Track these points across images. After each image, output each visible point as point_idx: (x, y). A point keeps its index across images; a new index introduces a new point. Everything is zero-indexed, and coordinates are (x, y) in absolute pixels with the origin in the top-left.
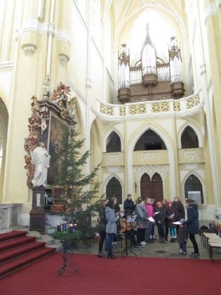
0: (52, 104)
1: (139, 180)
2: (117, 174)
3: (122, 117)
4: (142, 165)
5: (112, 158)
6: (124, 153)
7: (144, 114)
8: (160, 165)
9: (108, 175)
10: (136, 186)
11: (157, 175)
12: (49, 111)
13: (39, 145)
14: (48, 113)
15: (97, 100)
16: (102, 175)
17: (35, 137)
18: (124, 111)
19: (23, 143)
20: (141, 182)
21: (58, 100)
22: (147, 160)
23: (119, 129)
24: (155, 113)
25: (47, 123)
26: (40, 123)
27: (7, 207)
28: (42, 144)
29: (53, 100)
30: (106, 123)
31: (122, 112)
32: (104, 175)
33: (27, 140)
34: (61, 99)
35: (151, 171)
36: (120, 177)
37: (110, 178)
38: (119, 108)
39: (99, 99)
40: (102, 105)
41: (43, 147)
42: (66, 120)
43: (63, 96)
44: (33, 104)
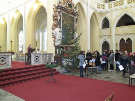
0: (62, 7)
1: (119, 42)
2: (107, 39)
3: (110, 9)
4: (120, 34)
5: (104, 31)
6: (111, 28)
7: (122, 6)
8: (131, 34)
9: (103, 40)
10: (117, 45)
11: (129, 39)
12: (61, 11)
13: (57, 27)
14: (61, 12)
15: (95, 2)
16: (100, 40)
17: (56, 24)
18: (111, 6)
19: (51, 27)
20: (120, 43)
21: (65, 5)
22: (123, 32)
23: (108, 16)
24: (129, 5)
25: (60, 16)
26: (57, 17)
27: (40, 54)
28: (58, 26)
29: (63, 5)
30: (101, 14)
31: (110, 7)
32: (101, 40)
33: (53, 25)
34: (67, 4)
35: (125, 37)
36: (109, 41)
37: (104, 41)
38: (108, 5)
39: (96, 2)
40: (98, 4)
41: (59, 28)
42: (72, 14)
43: (69, 2)
44: (54, 9)
